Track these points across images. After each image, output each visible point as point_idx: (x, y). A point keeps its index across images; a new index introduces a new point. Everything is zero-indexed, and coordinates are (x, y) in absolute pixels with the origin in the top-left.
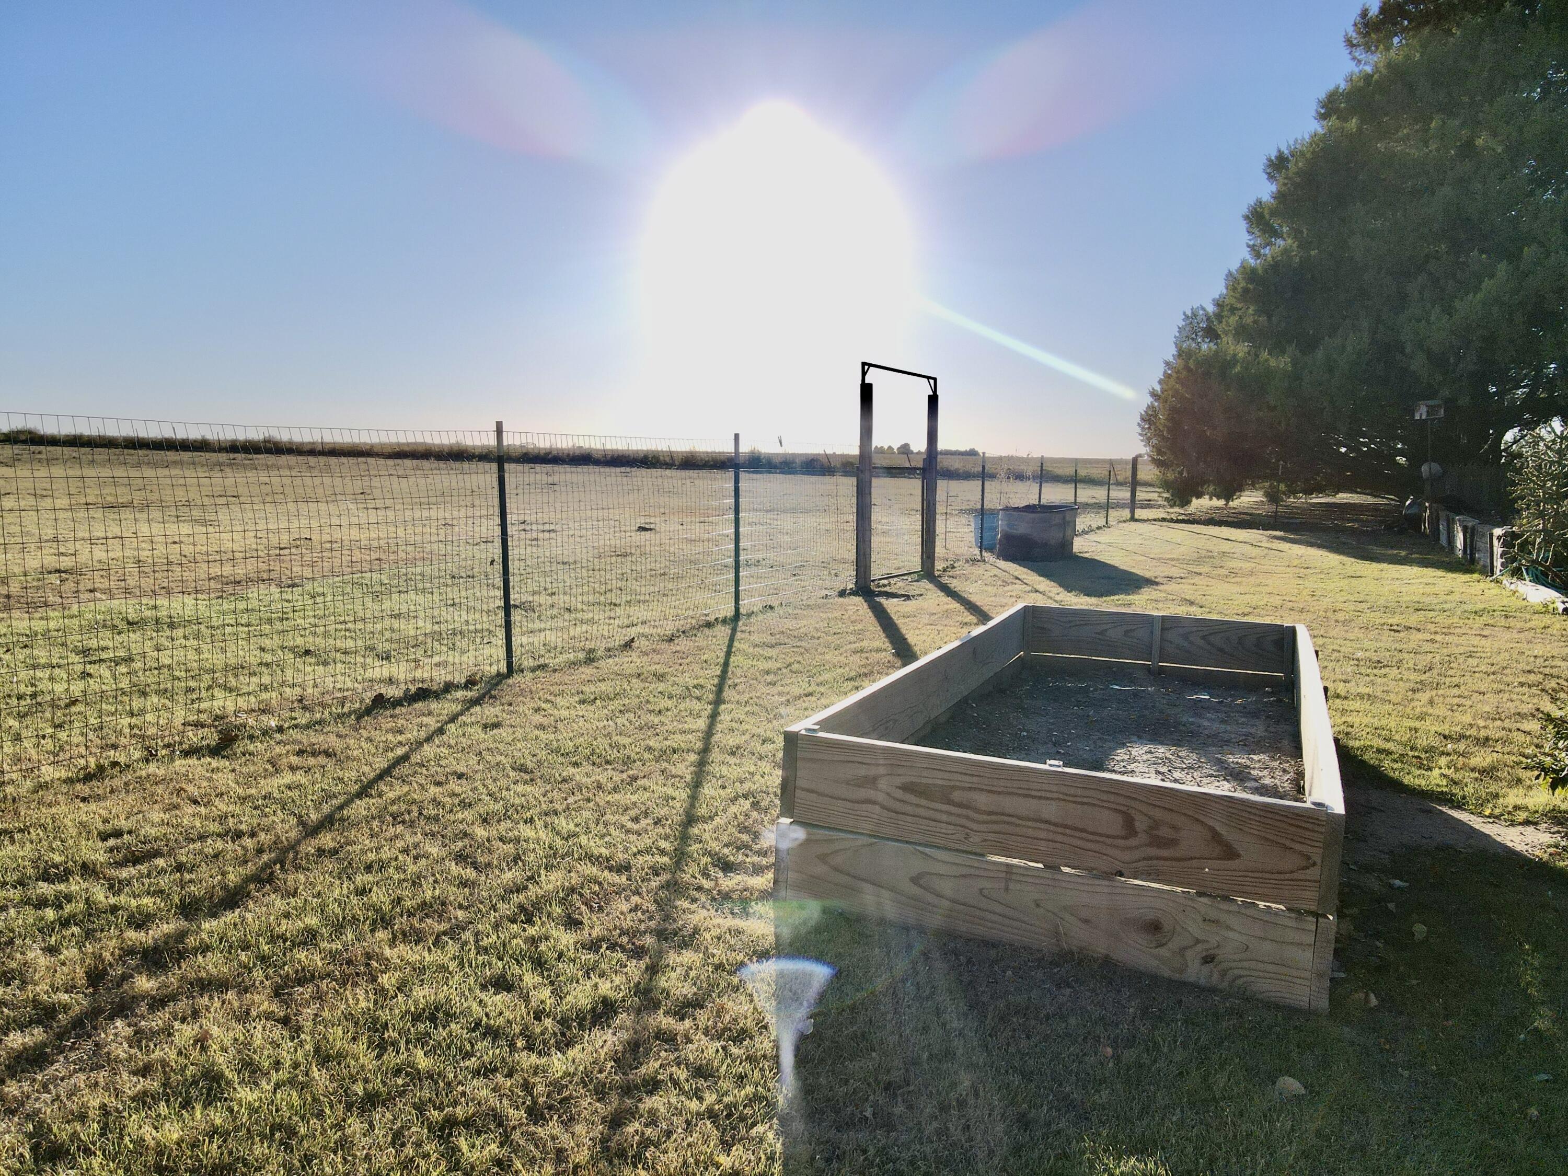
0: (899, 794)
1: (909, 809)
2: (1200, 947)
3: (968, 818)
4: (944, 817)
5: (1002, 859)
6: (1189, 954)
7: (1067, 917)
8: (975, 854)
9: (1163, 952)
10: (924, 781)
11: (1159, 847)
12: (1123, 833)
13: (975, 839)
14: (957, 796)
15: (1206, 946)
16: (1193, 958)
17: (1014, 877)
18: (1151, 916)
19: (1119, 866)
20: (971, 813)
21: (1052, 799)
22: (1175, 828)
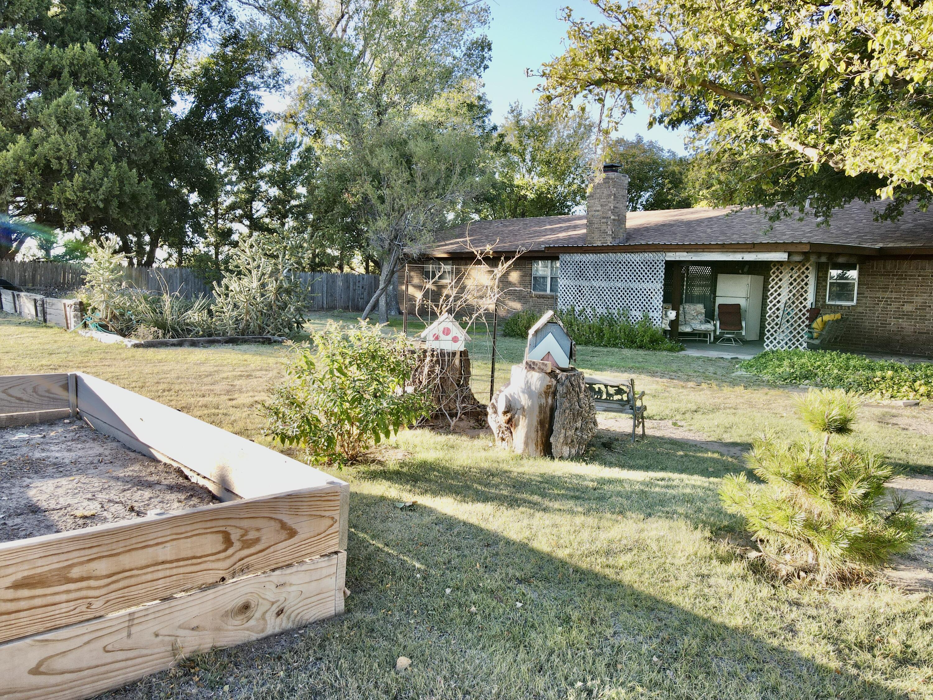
0: (11, 594)
1: (23, 604)
2: (275, 606)
3: (89, 588)
4: (64, 597)
5: (123, 612)
6: (268, 616)
7: (181, 632)
8: (96, 618)
9: (252, 622)
10: (39, 571)
11: (248, 547)
12: (222, 547)
13: (97, 604)
14: (75, 572)
15: (278, 603)
16: (270, 618)
17: (136, 621)
18: (241, 601)
19: (222, 574)
20: (92, 583)
21: (166, 542)
22: (258, 530)
